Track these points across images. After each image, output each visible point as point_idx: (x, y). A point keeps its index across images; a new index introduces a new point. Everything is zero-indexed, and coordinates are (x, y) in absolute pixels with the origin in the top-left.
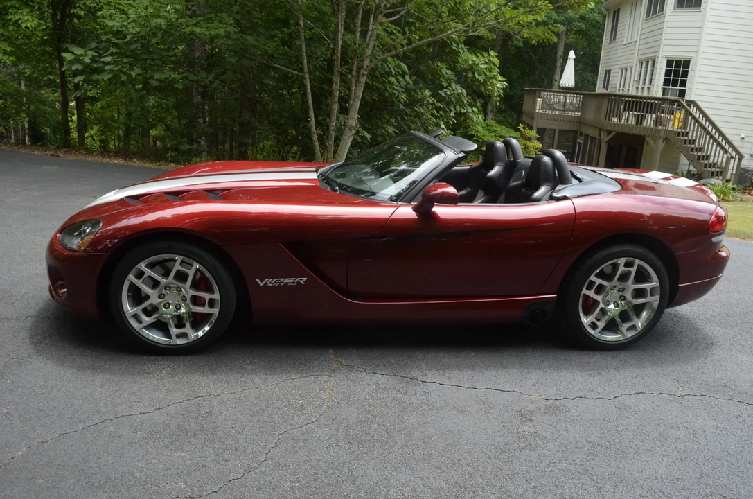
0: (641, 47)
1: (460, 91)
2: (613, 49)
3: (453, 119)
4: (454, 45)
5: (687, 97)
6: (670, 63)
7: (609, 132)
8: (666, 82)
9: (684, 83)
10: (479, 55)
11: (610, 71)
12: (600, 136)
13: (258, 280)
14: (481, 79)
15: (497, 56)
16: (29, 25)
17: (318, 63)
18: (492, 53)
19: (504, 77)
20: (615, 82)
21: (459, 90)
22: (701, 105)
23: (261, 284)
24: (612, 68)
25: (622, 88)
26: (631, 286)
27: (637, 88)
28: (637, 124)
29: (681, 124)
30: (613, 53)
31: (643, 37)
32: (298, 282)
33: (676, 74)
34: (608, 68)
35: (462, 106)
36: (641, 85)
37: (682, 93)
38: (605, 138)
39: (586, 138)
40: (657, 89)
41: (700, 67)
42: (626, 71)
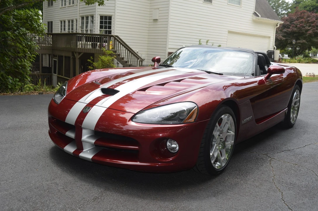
0: (81, 9)
2: (51, 10)
5: (112, 34)
6: (102, 17)
7: (79, 53)
8: (101, 27)
9: (110, 27)
11: (52, 22)
12: (74, 55)
13: (243, 121)
20: (57, 28)
22: (121, 38)
24: (53, 20)
25: (63, 31)
27: (83, 30)
29: (113, 47)
30: (52, 12)
31: (81, 4)
33: (106, 23)
34: (50, 21)
36: (85, 29)
37: (110, 32)
38: (77, 57)
39: (60, 57)
40: (97, 30)
41: (116, 20)
42: (65, 22)
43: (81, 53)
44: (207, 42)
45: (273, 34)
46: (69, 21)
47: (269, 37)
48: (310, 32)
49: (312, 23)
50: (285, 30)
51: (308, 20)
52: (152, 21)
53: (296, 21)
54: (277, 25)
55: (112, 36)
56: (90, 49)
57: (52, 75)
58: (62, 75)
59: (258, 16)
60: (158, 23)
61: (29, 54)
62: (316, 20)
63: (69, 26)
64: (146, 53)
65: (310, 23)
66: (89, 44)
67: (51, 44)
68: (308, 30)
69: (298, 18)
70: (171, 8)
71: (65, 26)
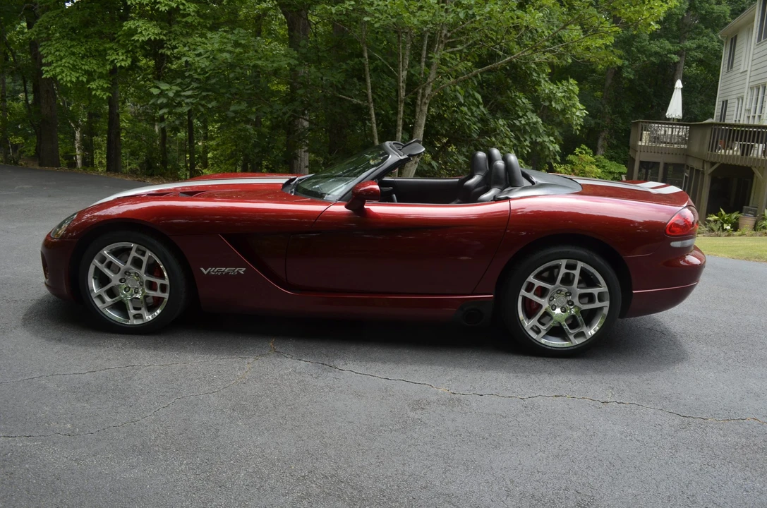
1: (535, 120)
2: (729, 79)
3: (527, 148)
4: (534, 74)
7: (713, 164)
10: (559, 84)
11: (727, 101)
12: (703, 168)
13: (202, 269)
14: (559, 107)
15: (576, 84)
16: (123, 65)
17: (382, 93)
18: (571, 81)
19: (584, 105)
20: (731, 113)
21: (535, 118)
23: (205, 272)
24: (729, 98)
25: (738, 119)
26: (577, 289)
27: (749, 117)
28: (742, 154)
30: (730, 82)
31: (755, 62)
32: (238, 272)
34: (725, 99)
35: (539, 135)
38: (708, 170)
56: (739, 157)
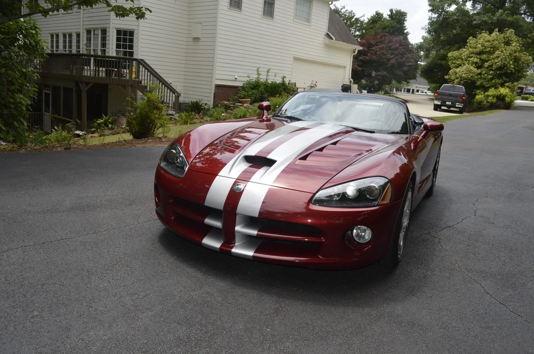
0: (85, 19)
5: (135, 57)
6: (119, 32)
7: (87, 84)
8: (118, 46)
9: (131, 47)
12: (78, 86)
22: (148, 62)
25: (55, 49)
27: (87, 50)
29: (137, 75)
31: (86, 12)
33: (125, 40)
36: (92, 48)
37: (131, 54)
38: (84, 89)
39: (56, 89)
40: (112, 51)
41: (141, 36)
42: (57, 36)
43: (89, 83)
44: (268, 72)
45: (349, 63)
46: (65, 36)
47: (345, 67)
48: (393, 61)
49: (395, 49)
50: (361, 58)
51: (390, 47)
52: (191, 40)
53: (375, 47)
54: (354, 52)
55: (136, 60)
56: (104, 78)
57: (42, 114)
58: (60, 115)
59: (331, 38)
60: (200, 44)
61: (28, 87)
62: (400, 46)
63: (65, 42)
64: (183, 84)
65: (392, 50)
66: (102, 71)
67: (39, 69)
68: (389, 60)
69: (377, 42)
70: (219, 24)
71: (57, 42)
